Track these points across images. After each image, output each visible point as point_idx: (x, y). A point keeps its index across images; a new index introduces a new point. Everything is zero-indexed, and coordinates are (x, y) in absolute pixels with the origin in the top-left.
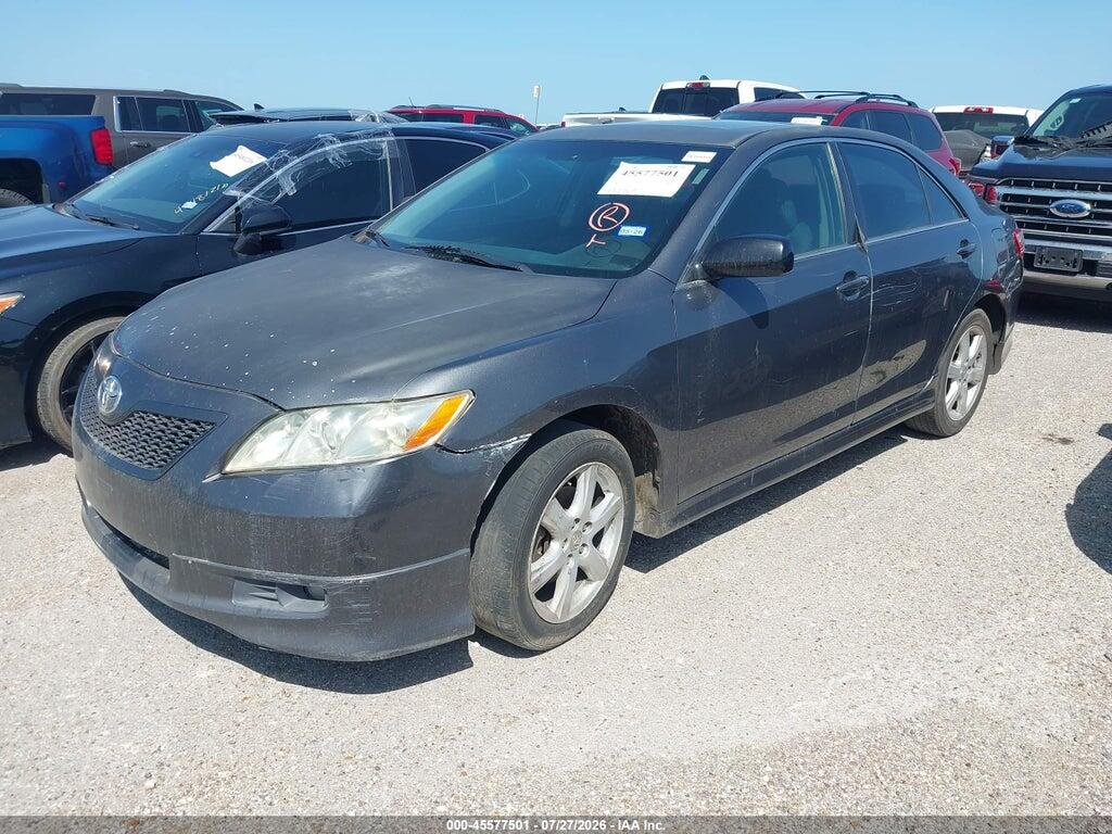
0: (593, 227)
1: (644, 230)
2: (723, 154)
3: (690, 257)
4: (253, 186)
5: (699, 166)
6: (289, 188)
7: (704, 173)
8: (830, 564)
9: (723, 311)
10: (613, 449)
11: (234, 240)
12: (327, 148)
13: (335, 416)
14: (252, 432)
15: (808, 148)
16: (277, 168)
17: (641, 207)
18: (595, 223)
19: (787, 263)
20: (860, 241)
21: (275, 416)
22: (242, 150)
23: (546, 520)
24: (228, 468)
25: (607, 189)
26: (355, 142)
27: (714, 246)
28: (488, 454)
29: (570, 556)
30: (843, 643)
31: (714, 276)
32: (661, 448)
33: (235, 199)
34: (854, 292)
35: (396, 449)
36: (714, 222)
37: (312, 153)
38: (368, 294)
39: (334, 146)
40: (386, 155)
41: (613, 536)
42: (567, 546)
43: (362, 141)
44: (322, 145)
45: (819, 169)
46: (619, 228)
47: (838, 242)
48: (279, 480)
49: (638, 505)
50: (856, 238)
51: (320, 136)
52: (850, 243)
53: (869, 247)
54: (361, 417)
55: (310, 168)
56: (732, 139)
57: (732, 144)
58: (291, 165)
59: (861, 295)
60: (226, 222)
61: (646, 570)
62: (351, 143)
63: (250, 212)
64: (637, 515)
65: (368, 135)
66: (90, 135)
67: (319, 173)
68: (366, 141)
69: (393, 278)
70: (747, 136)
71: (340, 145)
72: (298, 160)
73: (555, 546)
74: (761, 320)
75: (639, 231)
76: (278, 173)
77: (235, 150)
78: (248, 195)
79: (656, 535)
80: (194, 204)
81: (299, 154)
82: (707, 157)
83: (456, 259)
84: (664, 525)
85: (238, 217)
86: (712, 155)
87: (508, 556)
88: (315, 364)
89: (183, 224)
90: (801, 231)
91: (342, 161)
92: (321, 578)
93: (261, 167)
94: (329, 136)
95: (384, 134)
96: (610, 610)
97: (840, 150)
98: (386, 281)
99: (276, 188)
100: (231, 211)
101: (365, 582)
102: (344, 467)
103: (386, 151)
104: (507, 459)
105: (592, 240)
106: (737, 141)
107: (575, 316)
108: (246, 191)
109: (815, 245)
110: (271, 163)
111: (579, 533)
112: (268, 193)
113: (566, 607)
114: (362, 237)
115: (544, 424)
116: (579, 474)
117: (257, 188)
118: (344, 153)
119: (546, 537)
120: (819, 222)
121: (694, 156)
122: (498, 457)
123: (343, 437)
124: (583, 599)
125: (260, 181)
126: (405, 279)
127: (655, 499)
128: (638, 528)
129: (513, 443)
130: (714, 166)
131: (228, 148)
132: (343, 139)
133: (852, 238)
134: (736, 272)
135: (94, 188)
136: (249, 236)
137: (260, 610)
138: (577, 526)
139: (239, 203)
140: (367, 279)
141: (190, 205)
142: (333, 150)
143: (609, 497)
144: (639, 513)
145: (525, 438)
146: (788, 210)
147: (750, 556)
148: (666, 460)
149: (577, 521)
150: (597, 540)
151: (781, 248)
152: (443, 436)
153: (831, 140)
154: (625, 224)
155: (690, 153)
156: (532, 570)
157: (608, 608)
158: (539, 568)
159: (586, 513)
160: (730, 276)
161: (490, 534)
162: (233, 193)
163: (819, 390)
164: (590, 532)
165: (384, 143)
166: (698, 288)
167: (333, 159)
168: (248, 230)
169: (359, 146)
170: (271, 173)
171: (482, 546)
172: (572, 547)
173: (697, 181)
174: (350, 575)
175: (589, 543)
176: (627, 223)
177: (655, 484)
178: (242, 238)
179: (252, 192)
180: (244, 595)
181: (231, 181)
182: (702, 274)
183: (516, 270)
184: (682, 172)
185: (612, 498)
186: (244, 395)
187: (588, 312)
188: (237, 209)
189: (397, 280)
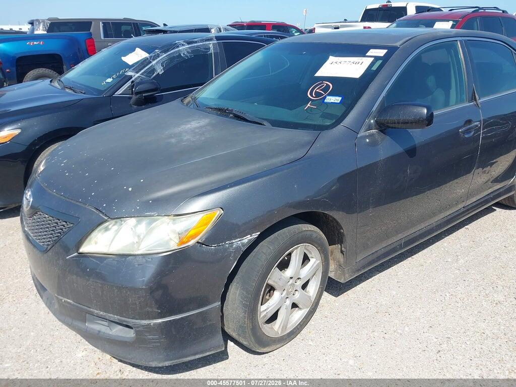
0: (310, 96)
1: (340, 99)
2: (391, 50)
3: (368, 115)
4: (141, 70)
5: (377, 58)
6: (160, 70)
7: (379, 63)
8: (448, 295)
9: (387, 148)
10: (314, 235)
11: (130, 98)
12: (180, 48)
13: (139, 222)
14: (93, 230)
15: (445, 44)
16: (154, 60)
17: (340, 84)
18: (311, 94)
19: (430, 119)
20: (476, 100)
21: (106, 221)
22: (138, 50)
23: (270, 281)
24: (81, 250)
25: (321, 73)
26: (196, 45)
27: (383, 110)
28: (232, 246)
29: (287, 298)
30: (455, 355)
31: (383, 127)
32: (345, 233)
33: (131, 77)
34: (470, 132)
35: (174, 245)
36: (384, 94)
37: (172, 51)
38: (173, 140)
39: (184, 47)
40: (212, 51)
41: (315, 283)
42: (285, 293)
43: (199, 44)
44: (178, 47)
45: (451, 57)
46: (325, 98)
47: (462, 101)
48: (105, 262)
49: (331, 262)
50: (473, 98)
51: (177, 42)
52: (469, 102)
53: (482, 103)
54: (154, 224)
55: (171, 59)
56: (397, 41)
57: (398, 44)
58: (161, 58)
59: (474, 134)
60: (126, 89)
61: (337, 295)
62: (193, 45)
63: (139, 84)
64: (330, 267)
65: (202, 41)
66: (85, 41)
67: (175, 62)
68: (201, 44)
69: (190, 129)
70: (407, 38)
71: (187, 46)
72: (165, 55)
73: (277, 295)
74: (411, 152)
75: (337, 99)
76: (154, 62)
77: (134, 50)
78: (138, 75)
79: (342, 281)
80: (112, 79)
81: (165, 52)
82: (381, 53)
83: (231, 115)
84: (347, 275)
85: (132, 87)
86: (385, 51)
87: (245, 305)
88: (130, 189)
89: (105, 90)
90: (439, 94)
91: (188, 55)
92: (130, 320)
93: (146, 59)
94: (181, 42)
95: (211, 39)
96: (313, 323)
97: (466, 44)
98: (186, 132)
99: (153, 70)
100: (129, 84)
101: (155, 324)
102: (140, 257)
103: (212, 48)
104: (244, 249)
105: (309, 105)
106: (401, 42)
107: (292, 156)
108: (137, 73)
109: (447, 104)
110: (151, 57)
111: (292, 285)
112: (150, 73)
113: (284, 327)
114: (188, 99)
115: (268, 226)
116: (293, 252)
117: (142, 71)
118: (190, 51)
119: (271, 289)
120: (450, 89)
121: (373, 52)
122: (238, 248)
123: (142, 237)
124: (295, 320)
125: (144, 67)
126: (197, 130)
127: (342, 260)
128: (331, 275)
129: (247, 239)
130: (385, 59)
131: (131, 49)
132: (189, 43)
133: (470, 99)
134: (396, 126)
135: (71, 70)
136: (137, 97)
137: (99, 331)
138: (291, 281)
139: (133, 79)
140: (177, 130)
141: (109, 80)
142: (184, 49)
143: (312, 261)
144: (332, 267)
145: (255, 235)
146: (431, 81)
147: (399, 287)
148: (348, 240)
149: (291, 278)
150: (304, 286)
151: (425, 111)
152: (202, 237)
153: (460, 38)
154: (329, 95)
155: (371, 50)
156: (262, 310)
157: (311, 322)
158: (265, 309)
159: (298, 273)
160: (392, 128)
161: (235, 291)
162: (130, 73)
163: (448, 184)
164: (300, 283)
165: (211, 44)
166: (371, 135)
167: (183, 54)
168: (137, 93)
169: (197, 47)
170: (151, 62)
171: (230, 298)
172: (288, 293)
173: (374, 68)
174: (145, 319)
175: (299, 288)
176: (330, 94)
177: (342, 252)
178: (134, 97)
179: (140, 73)
180: (92, 322)
181: (130, 67)
182: (375, 126)
183: (261, 124)
184: (366, 62)
185: (315, 261)
186: (89, 208)
187: (300, 153)
188: (132, 82)
189: (193, 131)
